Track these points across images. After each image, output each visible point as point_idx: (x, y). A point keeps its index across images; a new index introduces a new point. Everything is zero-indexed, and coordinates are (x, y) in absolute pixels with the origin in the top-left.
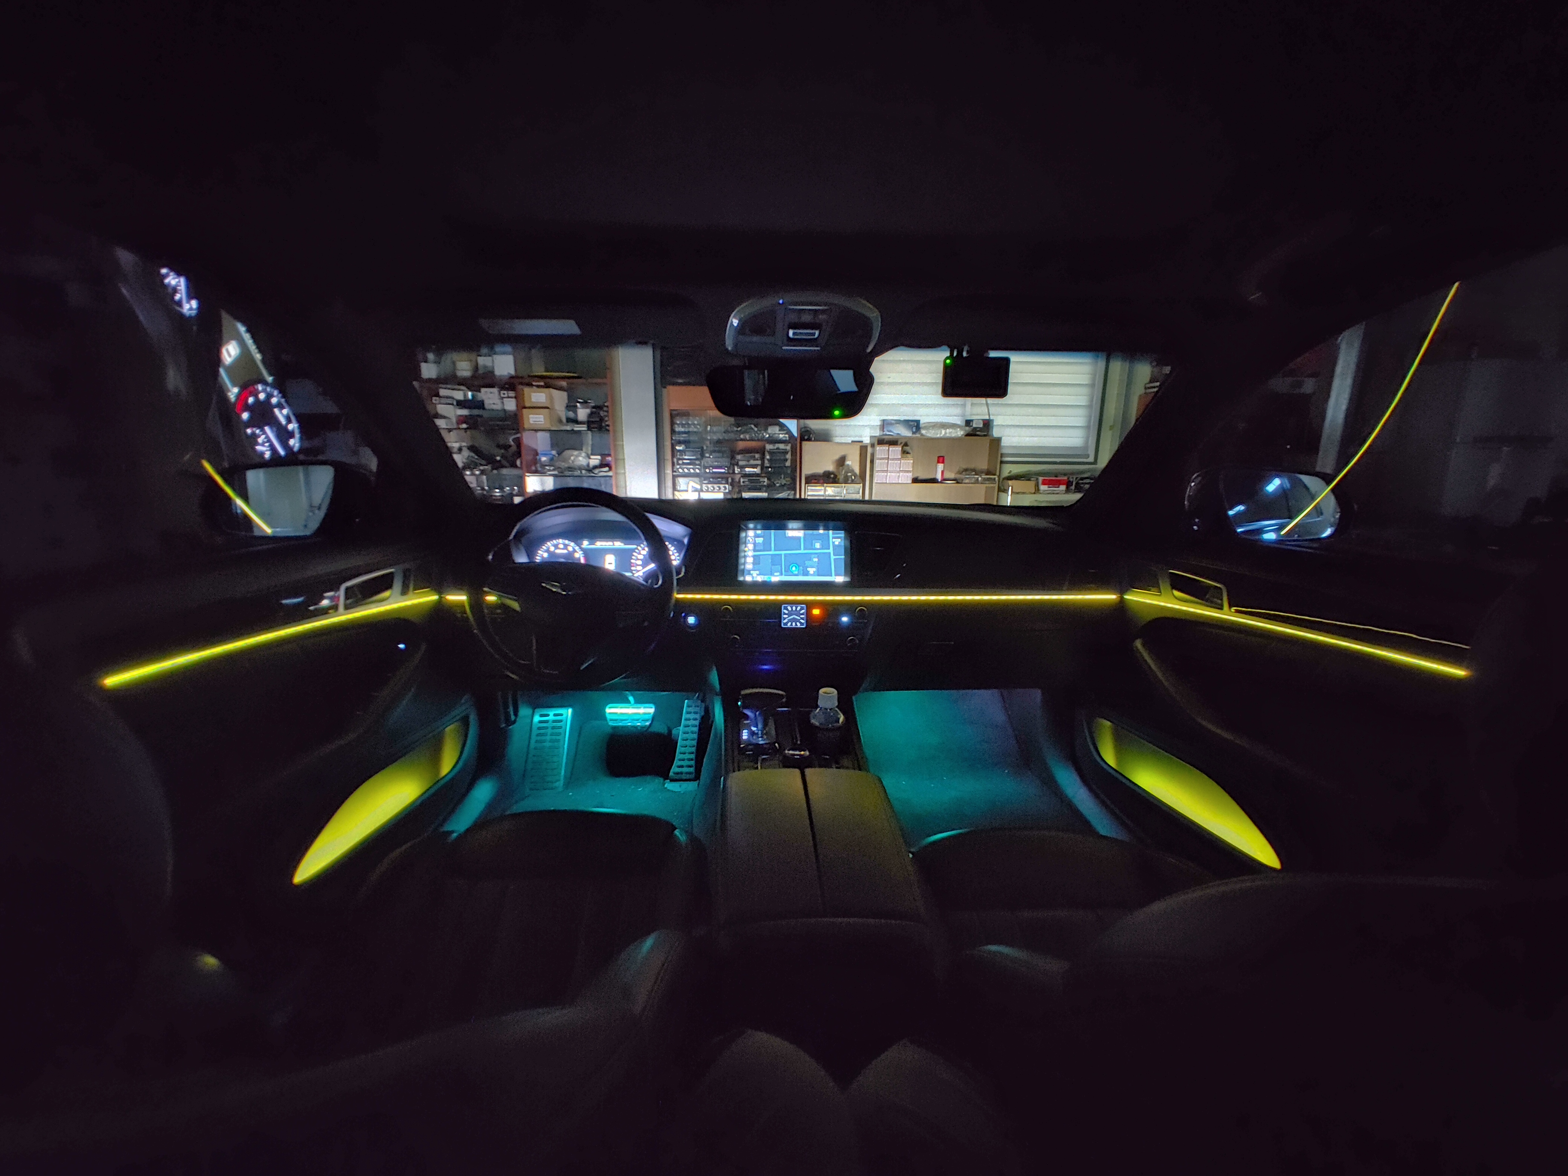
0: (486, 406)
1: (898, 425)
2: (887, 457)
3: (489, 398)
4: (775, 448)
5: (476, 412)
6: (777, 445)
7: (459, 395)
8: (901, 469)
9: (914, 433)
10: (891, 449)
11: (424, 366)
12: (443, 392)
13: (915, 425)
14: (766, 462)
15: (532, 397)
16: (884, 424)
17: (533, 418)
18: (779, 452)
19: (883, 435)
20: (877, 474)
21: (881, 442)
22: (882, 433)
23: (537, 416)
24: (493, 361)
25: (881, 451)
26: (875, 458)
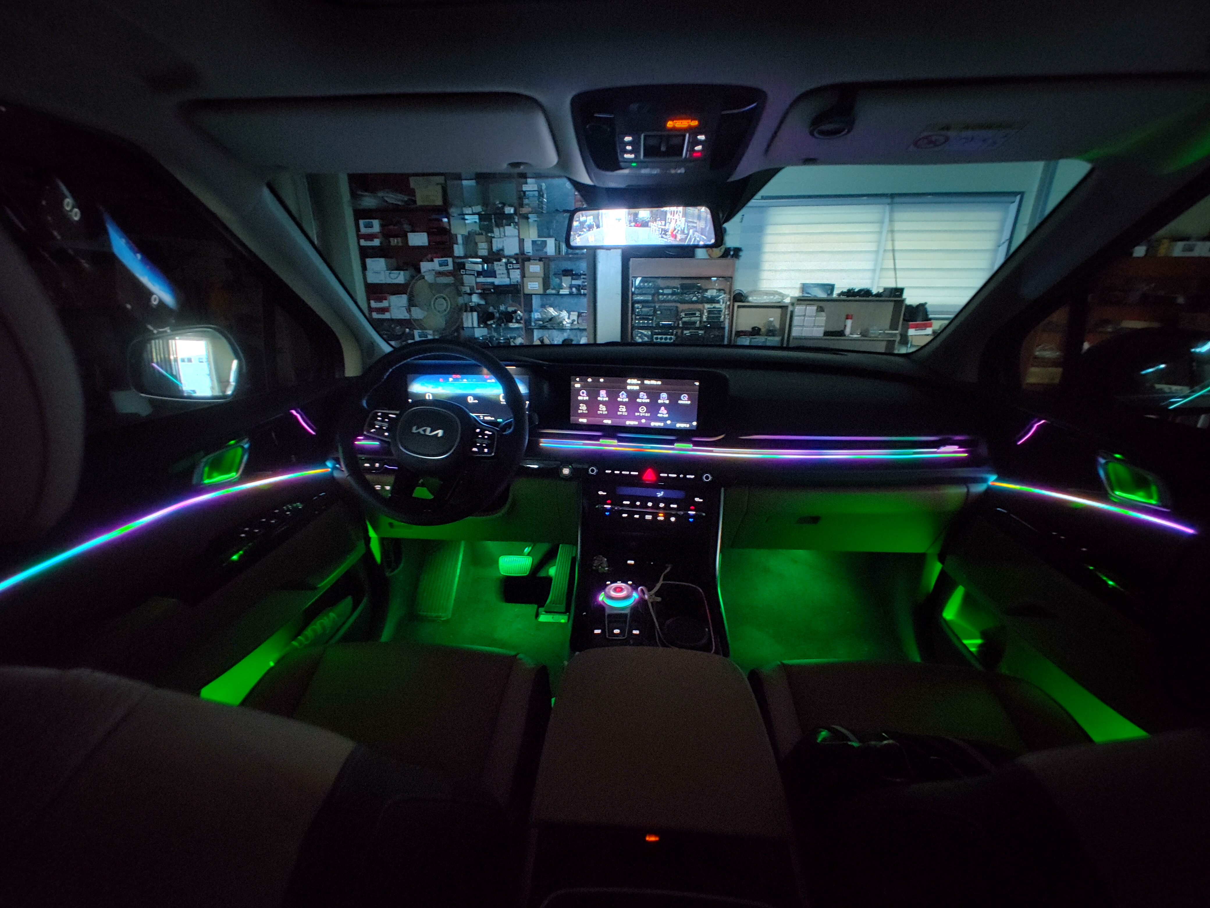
0: (498, 276)
1: (815, 289)
2: (804, 314)
3: (499, 269)
4: (712, 307)
5: (490, 280)
6: (714, 305)
7: (479, 268)
8: (816, 325)
9: (828, 295)
10: (807, 308)
11: (455, 246)
12: (468, 266)
13: (830, 288)
14: (704, 317)
15: (531, 269)
16: (804, 287)
17: (530, 285)
18: (716, 311)
19: (803, 296)
20: (794, 328)
21: (800, 300)
22: (801, 295)
23: (533, 283)
24: (503, 242)
25: (799, 309)
26: (794, 316)
